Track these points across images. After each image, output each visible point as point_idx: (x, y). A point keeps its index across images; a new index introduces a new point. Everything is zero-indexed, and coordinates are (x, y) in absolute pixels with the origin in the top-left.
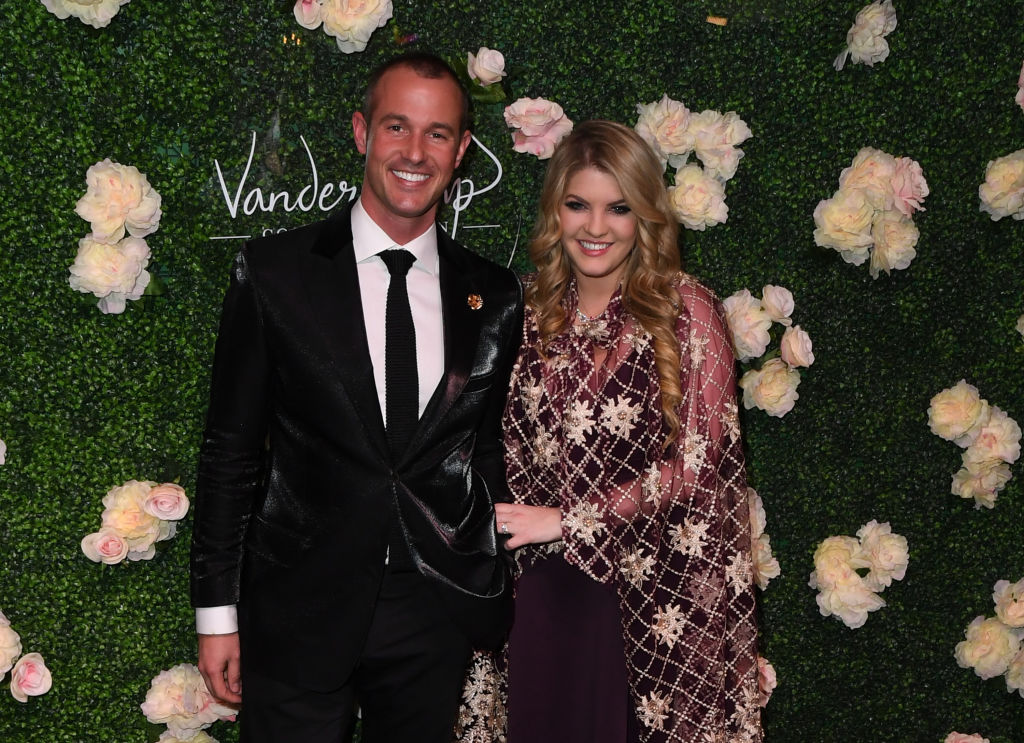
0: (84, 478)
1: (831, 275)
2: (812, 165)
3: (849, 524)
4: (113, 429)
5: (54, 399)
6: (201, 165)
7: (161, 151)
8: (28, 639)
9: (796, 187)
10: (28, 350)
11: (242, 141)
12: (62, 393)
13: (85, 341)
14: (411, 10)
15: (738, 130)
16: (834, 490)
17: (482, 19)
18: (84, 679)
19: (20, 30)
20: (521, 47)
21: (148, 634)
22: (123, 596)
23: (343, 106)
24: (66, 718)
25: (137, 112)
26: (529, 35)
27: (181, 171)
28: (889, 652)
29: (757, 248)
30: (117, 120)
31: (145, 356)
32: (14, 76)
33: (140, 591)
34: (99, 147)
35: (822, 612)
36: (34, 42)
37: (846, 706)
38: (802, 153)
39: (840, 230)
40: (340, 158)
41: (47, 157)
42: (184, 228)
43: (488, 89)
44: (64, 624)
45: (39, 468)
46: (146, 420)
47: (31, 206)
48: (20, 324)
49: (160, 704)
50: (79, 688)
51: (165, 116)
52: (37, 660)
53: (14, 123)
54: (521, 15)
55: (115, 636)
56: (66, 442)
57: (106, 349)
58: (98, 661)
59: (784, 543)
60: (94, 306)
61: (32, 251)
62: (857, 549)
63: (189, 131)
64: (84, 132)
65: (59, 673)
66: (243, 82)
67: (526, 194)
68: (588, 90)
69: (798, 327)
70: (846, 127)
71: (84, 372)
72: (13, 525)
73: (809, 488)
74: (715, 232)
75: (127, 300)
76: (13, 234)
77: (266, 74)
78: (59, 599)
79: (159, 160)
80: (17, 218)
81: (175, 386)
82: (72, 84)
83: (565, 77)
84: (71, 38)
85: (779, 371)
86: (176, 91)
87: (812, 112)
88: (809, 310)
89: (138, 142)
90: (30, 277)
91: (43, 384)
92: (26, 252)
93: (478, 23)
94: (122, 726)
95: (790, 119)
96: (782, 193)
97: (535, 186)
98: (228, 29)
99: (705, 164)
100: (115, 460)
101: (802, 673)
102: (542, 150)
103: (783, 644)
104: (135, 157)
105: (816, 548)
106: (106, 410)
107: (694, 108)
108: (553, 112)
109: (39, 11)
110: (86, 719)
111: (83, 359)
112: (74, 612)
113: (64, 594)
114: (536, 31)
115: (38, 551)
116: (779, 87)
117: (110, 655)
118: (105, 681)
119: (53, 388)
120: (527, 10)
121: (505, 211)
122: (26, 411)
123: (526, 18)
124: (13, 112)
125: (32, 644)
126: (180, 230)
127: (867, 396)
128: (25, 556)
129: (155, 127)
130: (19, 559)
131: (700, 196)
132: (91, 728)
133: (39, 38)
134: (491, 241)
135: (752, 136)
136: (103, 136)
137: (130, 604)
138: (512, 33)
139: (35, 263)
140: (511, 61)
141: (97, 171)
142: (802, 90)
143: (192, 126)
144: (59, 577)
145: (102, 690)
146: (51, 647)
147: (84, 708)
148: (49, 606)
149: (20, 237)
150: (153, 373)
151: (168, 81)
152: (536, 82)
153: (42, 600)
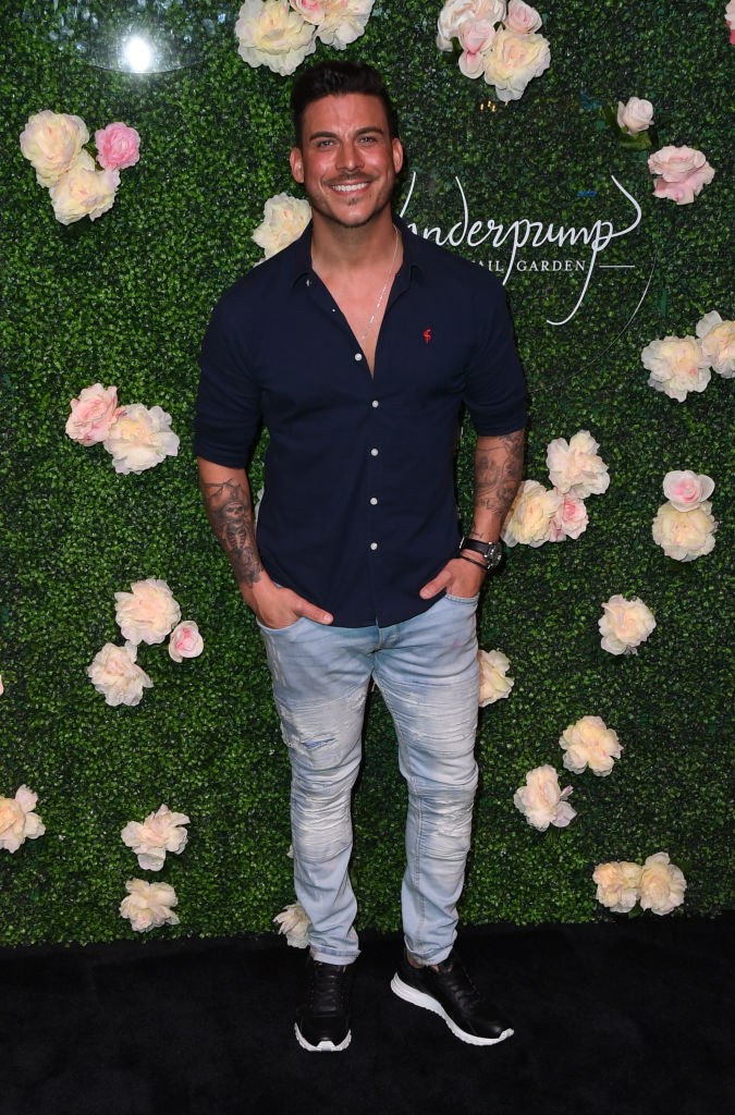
8: (187, 608)
14: (568, 61)
17: (636, 70)
18: (231, 648)
19: (219, 78)
20: (672, 97)
23: (498, 150)
24: (214, 680)
26: (680, 85)
32: (211, 118)
34: (277, 182)
36: (230, 88)
40: (490, 198)
41: (233, 189)
43: (635, 137)
44: (217, 598)
47: (216, 233)
50: (227, 655)
52: (193, 627)
53: (207, 160)
54: (675, 66)
58: (244, 633)
61: (214, 272)
64: (266, 168)
65: (211, 641)
66: (409, 126)
67: (663, 237)
72: (181, 509)
76: (200, 256)
77: (429, 120)
78: (215, 576)
80: (204, 243)
82: (259, 125)
83: (711, 127)
84: (261, 85)
90: (210, 295)
92: (209, 272)
93: (632, 73)
94: (261, 691)
97: (673, 230)
98: (399, 78)
102: (681, 196)
108: (696, 160)
109: (236, 61)
113: (219, 573)
114: (688, 81)
115: (200, 533)
118: (248, 652)
120: (680, 61)
121: (641, 253)
123: (678, 69)
124: (208, 149)
125: (190, 614)
128: (189, 537)
130: (183, 539)
132: (234, 691)
133: (235, 85)
134: (625, 281)
138: (663, 83)
139: (216, 283)
140: (661, 111)
141: (275, 204)
144: (216, 558)
145: (246, 659)
146: (205, 617)
147: (229, 673)
148: (206, 582)
149: (205, 259)
152: (683, 130)
153: (200, 576)
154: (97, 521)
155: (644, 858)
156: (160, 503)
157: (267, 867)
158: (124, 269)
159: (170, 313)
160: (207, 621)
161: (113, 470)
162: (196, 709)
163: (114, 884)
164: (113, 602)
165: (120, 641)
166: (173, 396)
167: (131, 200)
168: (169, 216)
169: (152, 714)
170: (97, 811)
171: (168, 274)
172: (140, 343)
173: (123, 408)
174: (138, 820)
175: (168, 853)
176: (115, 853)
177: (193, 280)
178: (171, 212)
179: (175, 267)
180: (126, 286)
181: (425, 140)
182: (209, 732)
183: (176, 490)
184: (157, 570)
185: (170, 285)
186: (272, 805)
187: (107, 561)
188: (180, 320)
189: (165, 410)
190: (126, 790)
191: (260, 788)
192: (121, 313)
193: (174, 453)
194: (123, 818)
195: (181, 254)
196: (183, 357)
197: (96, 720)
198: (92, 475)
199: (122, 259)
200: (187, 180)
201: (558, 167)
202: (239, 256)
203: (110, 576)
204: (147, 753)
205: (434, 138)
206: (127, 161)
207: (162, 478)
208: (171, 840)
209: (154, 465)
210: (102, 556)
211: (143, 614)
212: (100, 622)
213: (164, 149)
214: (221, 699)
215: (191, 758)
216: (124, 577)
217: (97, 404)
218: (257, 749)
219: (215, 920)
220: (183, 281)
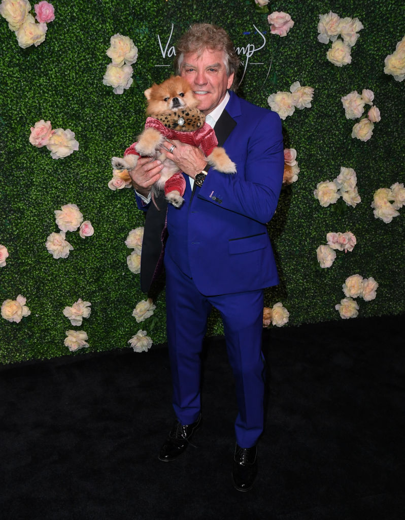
0: (106, 157)
1: (389, 85)
2: (386, 40)
3: (388, 183)
4: (117, 138)
5: (96, 126)
6: (152, 37)
7: (137, 31)
8: (85, 216)
9: (379, 50)
10: (87, 107)
11: (168, 27)
12: (99, 125)
13: (108, 104)
15: (358, 26)
16: (383, 170)
18: (104, 231)
21: (128, 215)
22: (119, 201)
23: (207, 14)
24: (98, 245)
25: (129, 15)
27: (145, 39)
28: (399, 233)
29: (361, 74)
30: (122, 18)
31: (130, 111)
33: (125, 200)
34: (115, 29)
35: (375, 216)
37: (382, 253)
38: (382, 35)
39: (395, 67)
41: (96, 32)
42: (146, 62)
43: (262, 8)
44: (98, 210)
45: (90, 153)
46: (129, 135)
47: (90, 52)
48: (85, 97)
49: (132, 242)
50: (103, 235)
51: (140, 16)
52: (88, 223)
53: (84, 18)
55: (116, 216)
56: (100, 143)
57: (116, 108)
58: (110, 225)
59: (363, 190)
60: (112, 91)
61: (90, 69)
62: (391, 193)
63: (149, 23)
64: (109, 23)
65: (96, 229)
67: (274, 51)
68: (301, 9)
69: (375, 106)
70: (400, 25)
71: (107, 117)
72: (81, 173)
73: (374, 169)
74: (346, 67)
75: (124, 89)
76: (83, 62)
78: (96, 201)
79: (137, 35)
80: (84, 56)
81: (140, 123)
83: (291, 4)
85: (366, 124)
86: (144, 7)
87: (388, 18)
88: (379, 100)
89: (129, 27)
90: (88, 79)
91: (92, 121)
92: (88, 69)
94: (118, 249)
95: (378, 21)
96: (373, 52)
97: (278, 48)
99: (344, 39)
100: (118, 150)
101: (366, 239)
102: (282, 33)
103: (359, 228)
104: (128, 33)
105: (375, 193)
106: (115, 131)
107: (341, 16)
108: (287, 18)
110: (105, 246)
111: (107, 112)
112: (102, 206)
113: (98, 200)
115: (89, 184)
116: (375, 7)
117: (114, 223)
118: (112, 232)
119: (96, 122)
121: (266, 58)
122: (86, 131)
124: (84, 14)
125: (87, 218)
126: (144, 62)
127: (399, 134)
128: (85, 185)
129: (136, 21)
130: (83, 186)
131: (341, 53)
132: (107, 249)
134: (260, 70)
135: (363, 28)
136: (117, 24)
137: (122, 204)
139: (91, 74)
141: (114, 38)
142: (385, 8)
143: (150, 21)
144: (97, 193)
145: (111, 235)
146: (93, 219)
147: (104, 242)
148: (93, 204)
149: (85, 63)
150: (133, 118)
151: (141, 2)
152: (280, 5)
153: (90, 202)
154: (45, 180)
155: (273, 305)
156: (72, 171)
157: (124, 321)
158: (50, 69)
159: (72, 88)
160: (94, 221)
161: (51, 158)
162: (91, 258)
163: (61, 333)
164: (54, 215)
165: (58, 231)
166: (75, 124)
167: (51, 37)
168: (68, 44)
169: (73, 261)
170: (52, 303)
171: (70, 70)
172: (59, 102)
173: (54, 130)
174: (69, 306)
175: (83, 318)
176: (60, 320)
177: (81, 73)
178: (69, 43)
179: (73, 67)
180: (52, 77)
181: (176, 9)
182: (97, 267)
183: (79, 165)
184: (72, 200)
185: (71, 75)
186: (125, 295)
187: (50, 197)
188: (76, 91)
189: (72, 131)
190: (64, 294)
191: (119, 289)
192: (50, 88)
193: (77, 149)
194: (63, 306)
195: (75, 62)
196: (78, 107)
197: (49, 265)
198: (42, 160)
199: (49, 64)
200: (76, 28)
201: (232, 21)
202: (100, 62)
203: (52, 203)
204: (72, 278)
205: (180, 9)
206: (50, 19)
207: (72, 160)
208: (84, 313)
209: (69, 155)
210: (48, 195)
211: (68, 219)
212: (48, 223)
213: (64, 14)
214: (101, 253)
215: (90, 278)
216: (58, 203)
217: (42, 129)
218: (117, 273)
219: (103, 344)
220: (76, 74)
